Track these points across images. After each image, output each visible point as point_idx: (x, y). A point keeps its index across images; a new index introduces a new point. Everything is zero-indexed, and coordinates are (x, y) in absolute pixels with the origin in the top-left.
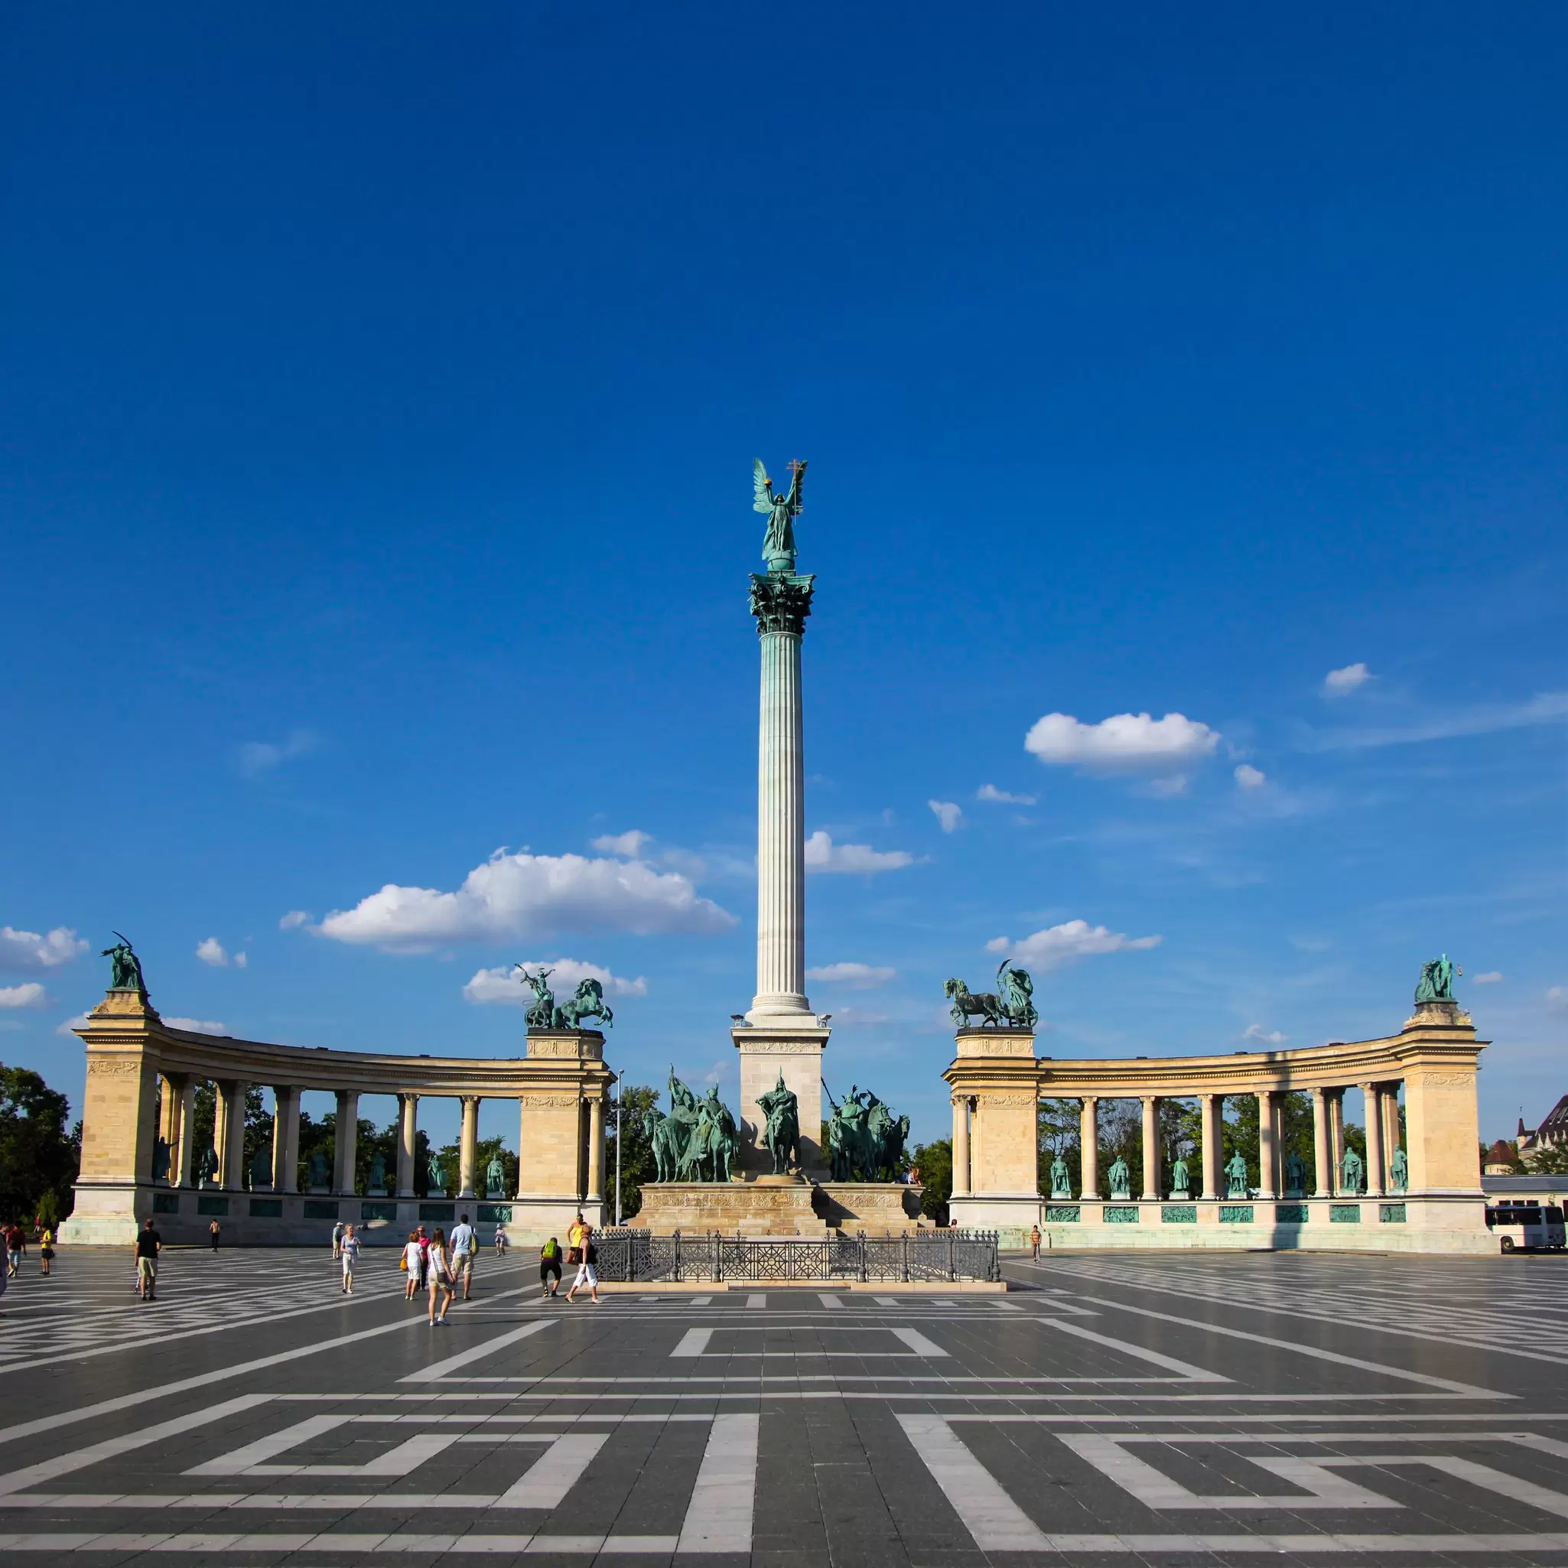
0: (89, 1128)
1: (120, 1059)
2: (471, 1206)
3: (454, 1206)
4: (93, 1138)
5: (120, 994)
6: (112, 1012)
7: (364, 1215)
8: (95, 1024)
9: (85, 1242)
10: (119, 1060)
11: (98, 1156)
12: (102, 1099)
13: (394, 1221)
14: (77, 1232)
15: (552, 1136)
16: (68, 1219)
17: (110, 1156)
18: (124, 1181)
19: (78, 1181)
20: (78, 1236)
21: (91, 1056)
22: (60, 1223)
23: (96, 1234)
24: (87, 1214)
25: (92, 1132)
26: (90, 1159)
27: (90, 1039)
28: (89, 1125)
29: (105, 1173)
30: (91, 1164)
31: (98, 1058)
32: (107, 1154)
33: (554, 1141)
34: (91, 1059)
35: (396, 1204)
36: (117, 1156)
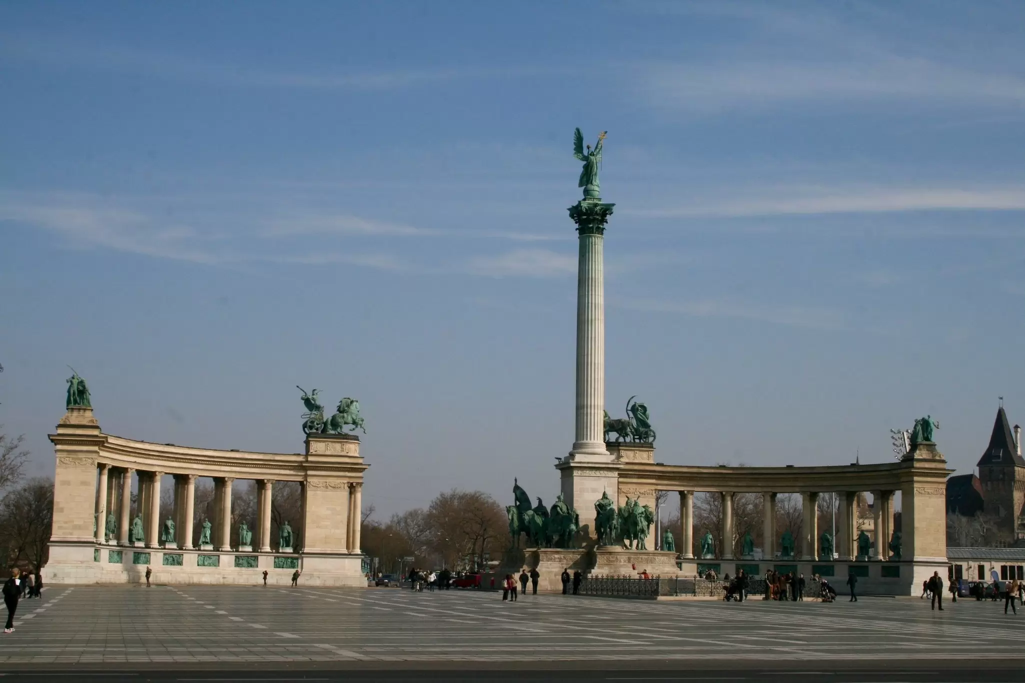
0: (58, 503)
1: (81, 455)
3: (258, 557)
4: (62, 510)
5: (77, 410)
6: (73, 422)
8: (61, 431)
9: (61, 582)
10: (80, 457)
12: (68, 483)
13: (218, 568)
14: (55, 575)
15: (328, 509)
17: (74, 523)
18: (85, 540)
19: (52, 539)
20: (56, 578)
21: (59, 453)
23: (69, 577)
24: (59, 562)
25: (61, 506)
26: (60, 525)
27: (55, 442)
28: (58, 501)
29: (71, 534)
30: (60, 528)
31: (65, 455)
32: (72, 521)
33: (329, 512)
34: (59, 455)
35: (219, 556)
36: (80, 522)
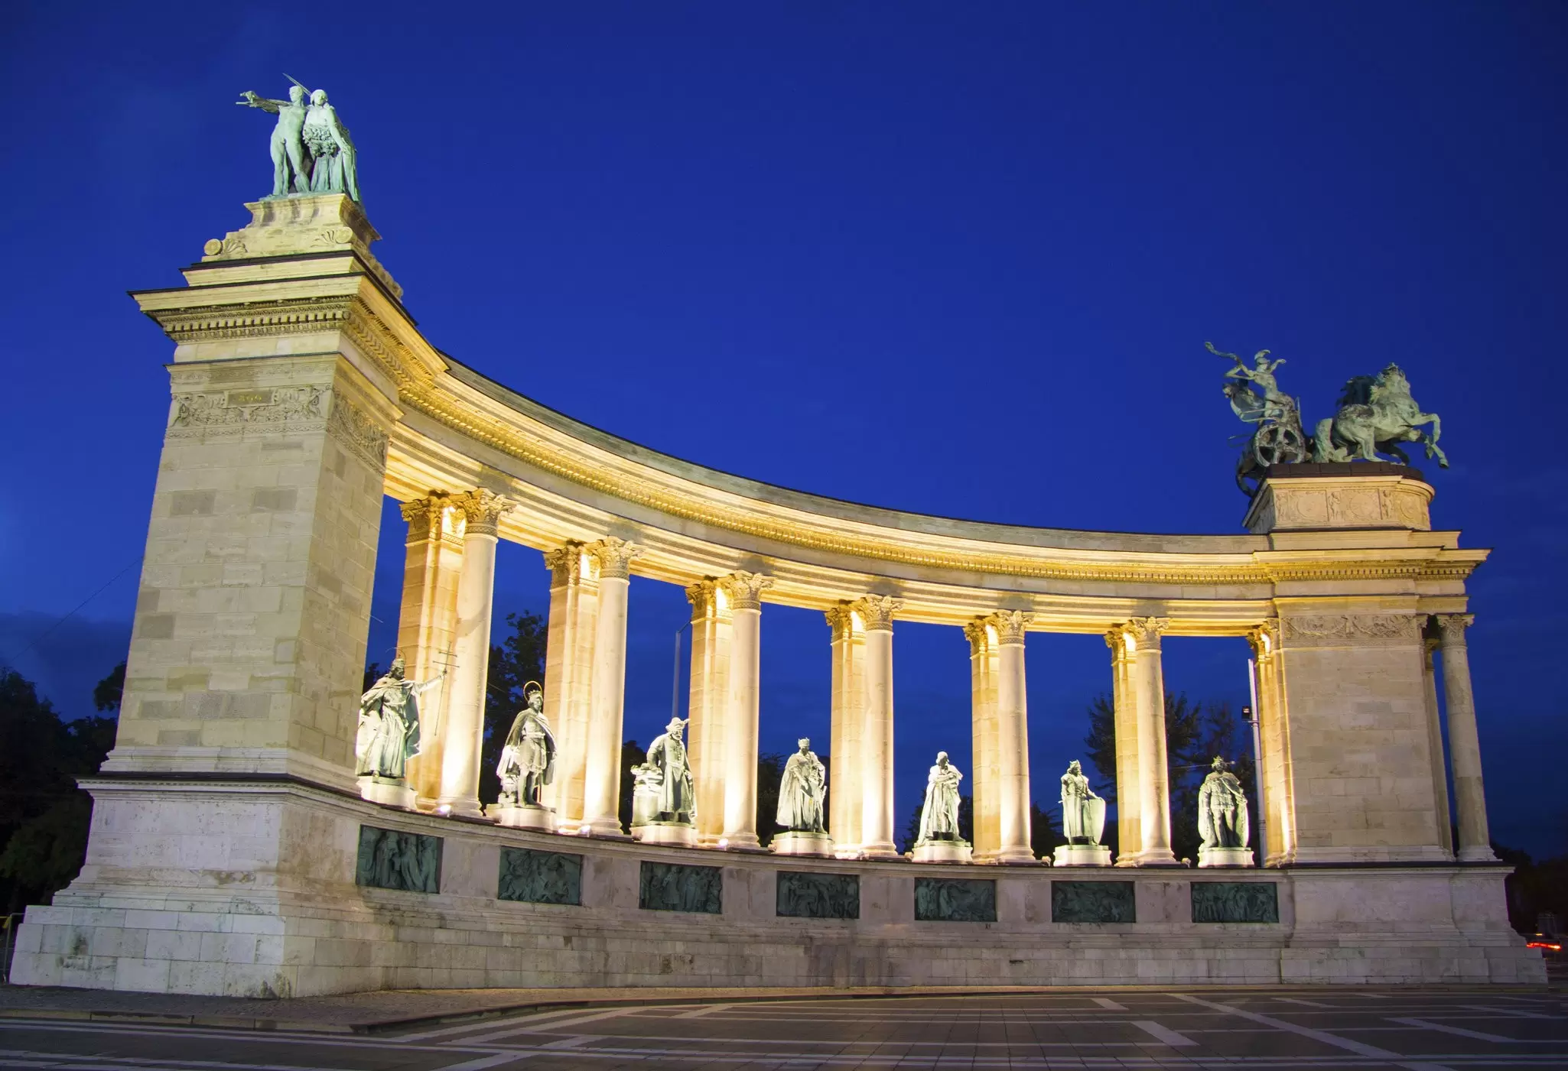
0: (155, 594)
1: (268, 378)
2: (1173, 883)
3: (1132, 884)
4: (165, 625)
5: (288, 210)
7: (922, 909)
9: (103, 981)
10: (264, 383)
11: (175, 685)
12: (204, 503)
13: (993, 925)
14: (80, 945)
15: (1363, 708)
16: (59, 896)
17: (213, 686)
18: (250, 767)
19: (105, 767)
20: (82, 960)
22: (29, 908)
23: (140, 956)
25: (163, 607)
26: (151, 697)
28: (156, 584)
29: (193, 739)
30: (151, 710)
31: (204, 381)
32: (203, 679)
33: (1366, 720)
35: (994, 882)
